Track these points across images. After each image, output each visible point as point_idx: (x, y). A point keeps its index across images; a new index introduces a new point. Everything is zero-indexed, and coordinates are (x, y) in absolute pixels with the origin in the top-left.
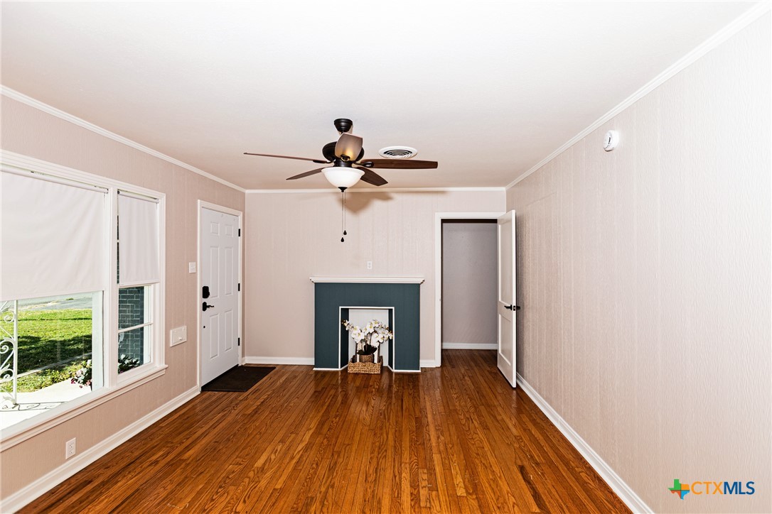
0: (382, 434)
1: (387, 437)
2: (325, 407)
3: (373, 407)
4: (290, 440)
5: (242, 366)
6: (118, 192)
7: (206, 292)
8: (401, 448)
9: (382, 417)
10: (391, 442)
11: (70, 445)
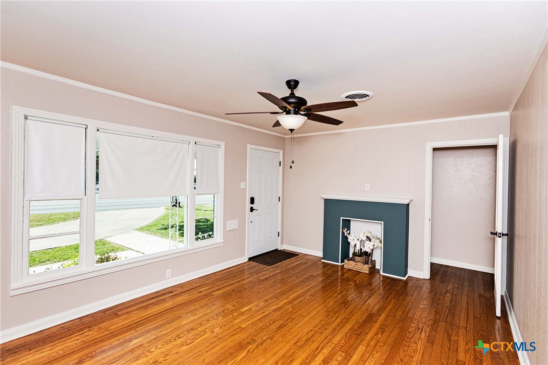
0: (332, 317)
1: (335, 320)
2: (309, 287)
3: (342, 296)
4: (270, 302)
5: (280, 250)
6: (196, 143)
7: (252, 201)
8: (339, 331)
9: (343, 305)
10: (334, 325)
11: (169, 271)
